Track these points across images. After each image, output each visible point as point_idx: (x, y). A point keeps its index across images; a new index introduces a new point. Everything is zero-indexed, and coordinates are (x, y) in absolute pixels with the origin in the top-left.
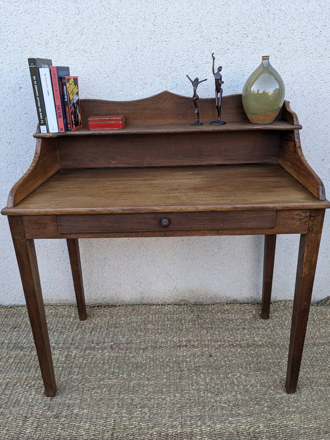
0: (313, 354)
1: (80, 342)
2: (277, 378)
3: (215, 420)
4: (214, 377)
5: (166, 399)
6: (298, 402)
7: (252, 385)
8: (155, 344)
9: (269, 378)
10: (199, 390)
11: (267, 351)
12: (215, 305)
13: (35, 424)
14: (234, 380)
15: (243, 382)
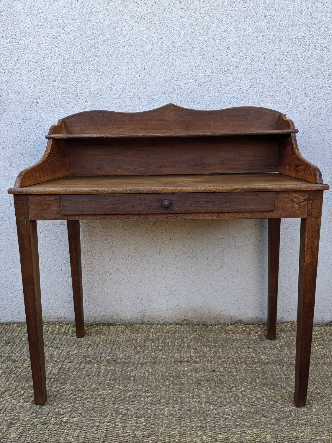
0: (324, 372)
1: (75, 356)
2: (285, 393)
3: (217, 431)
4: (217, 391)
5: (164, 410)
6: (309, 415)
7: (258, 399)
8: (154, 360)
9: (276, 393)
10: (200, 403)
11: (274, 368)
12: (218, 325)
13: (20, 430)
14: (239, 393)
15: (248, 395)
